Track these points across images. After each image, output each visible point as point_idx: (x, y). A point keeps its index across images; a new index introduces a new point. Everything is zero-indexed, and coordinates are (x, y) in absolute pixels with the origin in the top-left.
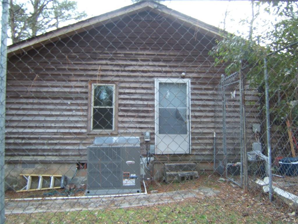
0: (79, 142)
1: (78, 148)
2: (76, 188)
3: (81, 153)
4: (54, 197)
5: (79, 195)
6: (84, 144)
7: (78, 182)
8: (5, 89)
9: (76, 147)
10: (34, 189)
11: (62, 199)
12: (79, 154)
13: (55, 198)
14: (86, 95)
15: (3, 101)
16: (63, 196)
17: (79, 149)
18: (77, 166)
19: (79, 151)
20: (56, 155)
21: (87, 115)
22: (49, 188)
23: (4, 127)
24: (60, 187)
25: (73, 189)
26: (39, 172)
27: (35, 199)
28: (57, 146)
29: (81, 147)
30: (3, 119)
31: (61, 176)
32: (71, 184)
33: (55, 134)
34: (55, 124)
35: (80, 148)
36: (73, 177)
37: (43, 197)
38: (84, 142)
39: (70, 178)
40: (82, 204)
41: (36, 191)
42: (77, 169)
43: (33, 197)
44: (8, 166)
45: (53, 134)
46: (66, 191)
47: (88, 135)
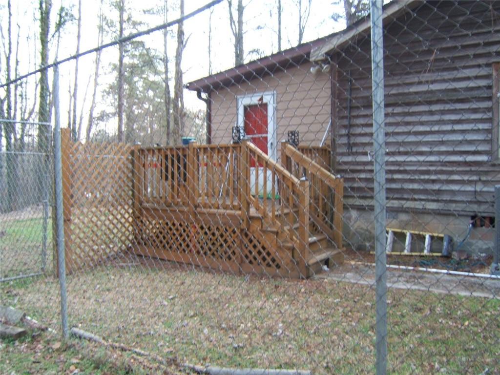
0: (475, 178)
1: (473, 189)
2: (470, 258)
3: (480, 198)
4: (433, 268)
5: (478, 271)
6: (485, 183)
7: (474, 249)
8: (383, 81)
9: (469, 188)
10: (397, 251)
11: (447, 274)
12: (474, 200)
13: (434, 270)
14: (489, 91)
15: (381, 103)
16: (448, 269)
17: (475, 192)
18: (471, 221)
19: (475, 194)
20: (434, 201)
21: (491, 129)
22: (422, 254)
23: (384, 144)
24: (439, 254)
25: (465, 259)
26: (406, 225)
27: (402, 267)
28: (435, 184)
29: (479, 187)
30: (382, 130)
31: (442, 235)
32: (461, 252)
33: (432, 163)
34: (431, 148)
35: (478, 189)
36: (464, 240)
37: (416, 266)
38: (484, 178)
39: (457, 239)
40: (486, 288)
41: (400, 255)
42: (471, 225)
43: (398, 264)
44: (358, 213)
45: (428, 164)
46: (452, 261)
47: (494, 165)
